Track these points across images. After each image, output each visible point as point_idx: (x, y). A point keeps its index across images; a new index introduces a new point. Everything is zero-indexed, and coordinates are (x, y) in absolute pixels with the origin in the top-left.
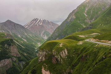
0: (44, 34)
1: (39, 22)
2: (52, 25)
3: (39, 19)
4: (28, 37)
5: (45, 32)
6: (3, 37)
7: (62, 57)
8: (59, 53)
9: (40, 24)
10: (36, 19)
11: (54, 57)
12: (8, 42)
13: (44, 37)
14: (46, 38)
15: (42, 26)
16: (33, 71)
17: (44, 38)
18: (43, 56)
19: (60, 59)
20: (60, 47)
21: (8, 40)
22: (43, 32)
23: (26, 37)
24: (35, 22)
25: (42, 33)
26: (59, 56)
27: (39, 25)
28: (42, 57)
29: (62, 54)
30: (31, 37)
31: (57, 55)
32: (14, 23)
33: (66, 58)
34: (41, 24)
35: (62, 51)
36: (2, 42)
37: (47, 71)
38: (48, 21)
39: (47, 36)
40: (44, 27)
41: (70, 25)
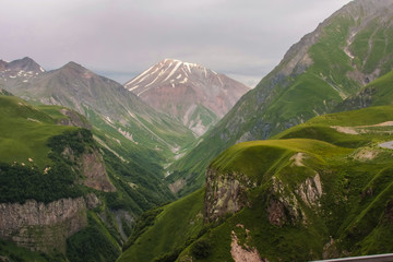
0: (193, 117)
1: (177, 73)
2: (225, 87)
3: (177, 63)
4: (140, 124)
5: (197, 110)
6: (56, 121)
9: (182, 79)
12: (74, 138)
13: (194, 126)
14: (200, 130)
15: (189, 89)
17: (194, 129)
20: (296, 167)
21: (76, 134)
22: (193, 108)
23: (132, 123)
24: (163, 71)
25: (187, 113)
27: (177, 85)
30: (149, 126)
34: (186, 80)
36: (55, 138)
38: (209, 71)
39: (204, 123)
40: (194, 92)
41: (292, 88)
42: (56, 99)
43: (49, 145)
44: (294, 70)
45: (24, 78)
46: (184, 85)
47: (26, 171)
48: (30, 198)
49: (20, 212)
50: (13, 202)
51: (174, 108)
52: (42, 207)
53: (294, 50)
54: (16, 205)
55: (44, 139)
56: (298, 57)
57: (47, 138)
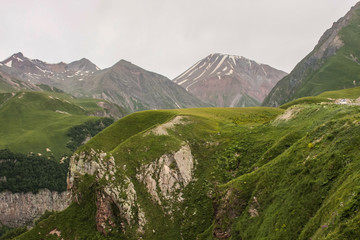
1: (223, 66)
2: (269, 77)
3: (223, 56)
5: (242, 100)
7: (154, 193)
9: (228, 71)
10: (215, 55)
11: (102, 191)
12: (97, 127)
15: (235, 80)
19: (135, 210)
21: (98, 123)
24: (210, 65)
33: (176, 204)
34: (231, 71)
38: (253, 62)
40: (239, 82)
41: (321, 71)
42: (107, 94)
43: (69, 135)
44: (325, 53)
45: (80, 77)
46: (230, 76)
49: (34, 201)
50: (25, 192)
51: (220, 98)
53: (327, 35)
54: (29, 195)
55: (64, 130)
56: (330, 40)
57: (68, 128)
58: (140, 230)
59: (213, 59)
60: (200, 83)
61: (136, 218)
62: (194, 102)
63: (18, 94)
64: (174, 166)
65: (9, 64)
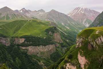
0: (85, 22)
1: (81, 11)
2: (94, 13)
3: (80, 8)
4: (71, 24)
5: (87, 20)
6: (48, 25)
7: (98, 43)
8: (94, 40)
9: (82, 12)
11: (90, 43)
12: (52, 29)
13: (86, 24)
14: (87, 25)
15: (84, 14)
16: (70, 56)
17: (86, 25)
18: (80, 42)
19: (96, 46)
20: (96, 34)
21: (52, 28)
22: (85, 19)
23: (69, 24)
24: (77, 10)
25: (84, 21)
26: (95, 43)
27: (81, 14)
28: (79, 44)
29: (98, 41)
30: (74, 25)
31: (93, 41)
32: (57, 12)
33: (102, 45)
34: (83, 12)
35: (97, 38)
36: (47, 29)
37: (82, 56)
38: (89, 9)
39: (89, 24)
40: (86, 15)
43: (45, 31)
46: (83, 14)
47: (40, 38)
48: (41, 45)
49: (39, 48)
51: (80, 20)
52: (44, 47)
54: (37, 47)
55: (44, 30)
57: (45, 29)
58: (97, 49)
59: (78, 9)
60: (74, 16)
61: (96, 47)
62: (73, 21)
63: (30, 20)
64: (100, 39)
65: (21, 11)
